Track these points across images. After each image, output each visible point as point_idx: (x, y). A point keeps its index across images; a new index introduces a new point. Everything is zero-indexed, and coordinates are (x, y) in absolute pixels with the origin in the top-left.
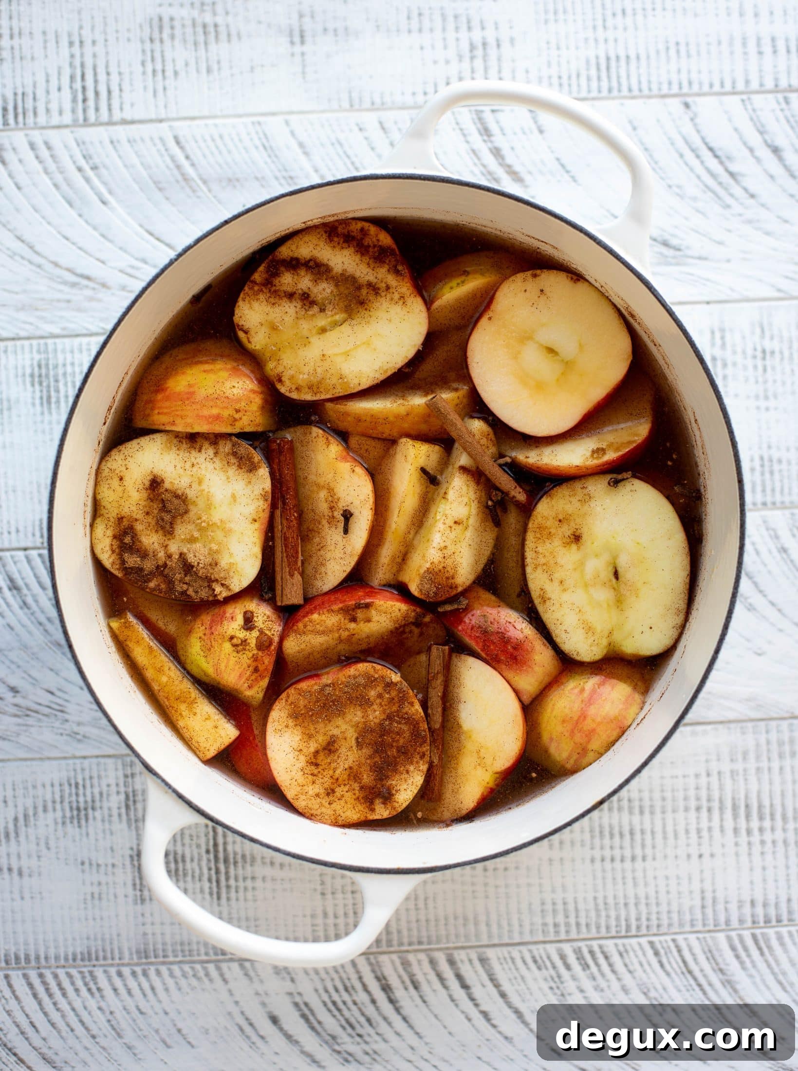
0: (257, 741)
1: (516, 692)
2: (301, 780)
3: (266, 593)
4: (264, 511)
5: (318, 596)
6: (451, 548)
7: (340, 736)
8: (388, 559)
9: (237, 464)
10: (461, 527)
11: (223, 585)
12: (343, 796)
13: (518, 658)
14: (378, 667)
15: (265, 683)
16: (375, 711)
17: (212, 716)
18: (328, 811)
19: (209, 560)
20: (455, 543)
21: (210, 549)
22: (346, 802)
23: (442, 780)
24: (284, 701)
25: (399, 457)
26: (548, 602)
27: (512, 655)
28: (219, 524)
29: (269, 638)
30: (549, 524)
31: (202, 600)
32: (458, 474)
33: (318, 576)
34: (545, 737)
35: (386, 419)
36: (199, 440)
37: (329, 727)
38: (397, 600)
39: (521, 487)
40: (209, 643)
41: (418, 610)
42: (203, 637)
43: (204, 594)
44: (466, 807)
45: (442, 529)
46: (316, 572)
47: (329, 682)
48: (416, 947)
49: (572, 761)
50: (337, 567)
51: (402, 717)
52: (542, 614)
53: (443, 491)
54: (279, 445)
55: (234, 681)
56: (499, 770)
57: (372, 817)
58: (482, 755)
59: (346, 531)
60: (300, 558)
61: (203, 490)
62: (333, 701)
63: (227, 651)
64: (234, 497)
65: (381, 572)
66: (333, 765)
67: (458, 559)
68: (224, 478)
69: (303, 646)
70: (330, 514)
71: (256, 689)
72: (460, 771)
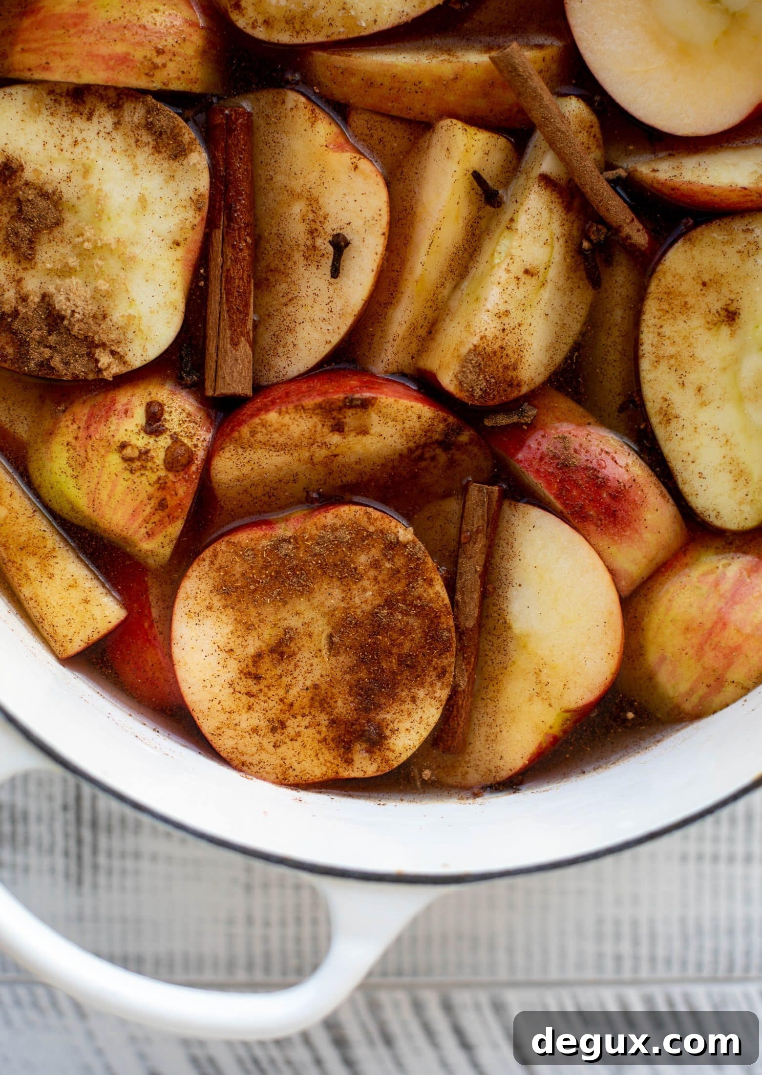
0: (156, 630)
1: (612, 572)
2: (229, 702)
3: (188, 374)
4: (193, 227)
5: (278, 383)
6: (516, 316)
7: (301, 630)
8: (404, 327)
9: (152, 143)
10: (534, 281)
11: (113, 353)
12: (298, 734)
13: (620, 514)
14: (376, 514)
15: (175, 529)
16: (365, 590)
17: (81, 581)
18: (271, 758)
19: (92, 308)
20: (523, 307)
21: (96, 290)
22: (304, 746)
23: (469, 720)
24: (207, 563)
25: (436, 152)
26: (674, 423)
27: (608, 508)
28: (113, 246)
29: (188, 450)
30: (685, 287)
31: (76, 378)
32: (536, 188)
33: (280, 350)
34: (652, 655)
35: (418, 83)
36: (90, 100)
37: (283, 613)
38: (417, 399)
39: (641, 221)
40: (83, 454)
41: (451, 419)
42: (73, 442)
43: (79, 368)
44: (509, 766)
45: (503, 280)
46: (277, 342)
47: (289, 534)
48: (392, 979)
49: (695, 699)
50: (316, 335)
51: (411, 604)
52: (662, 443)
53: (507, 217)
54: (228, 117)
55: (122, 523)
56: (573, 706)
57: (347, 773)
58: (544, 678)
59: (335, 272)
60: (252, 316)
61: (91, 186)
62: (293, 569)
63: (113, 469)
64: (143, 201)
65: (390, 350)
66: (286, 680)
67: (527, 337)
68: (129, 167)
69: (246, 470)
70: (309, 243)
71: (159, 538)
72: (502, 703)
